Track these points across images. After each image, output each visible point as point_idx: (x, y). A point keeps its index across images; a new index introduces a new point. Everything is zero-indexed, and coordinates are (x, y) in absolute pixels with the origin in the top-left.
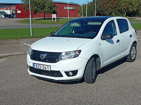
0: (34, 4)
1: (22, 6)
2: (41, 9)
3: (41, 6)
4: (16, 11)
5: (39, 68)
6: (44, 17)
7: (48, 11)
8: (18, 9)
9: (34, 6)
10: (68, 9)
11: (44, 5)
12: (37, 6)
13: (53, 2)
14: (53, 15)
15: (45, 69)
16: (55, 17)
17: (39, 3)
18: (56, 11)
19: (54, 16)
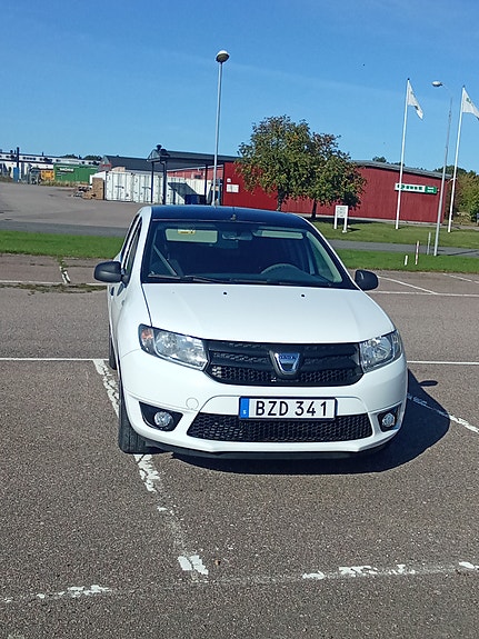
0: (277, 167)
1: (239, 171)
2: (302, 185)
3: (301, 176)
4: (224, 183)
5: (278, 416)
6: (314, 215)
7: (324, 194)
8: (229, 180)
9: (280, 171)
10: (400, 189)
11: (312, 173)
12: (288, 174)
13: (348, 164)
14: (338, 208)
15: (306, 415)
16: (346, 217)
17: (296, 164)
18: (357, 195)
19: (342, 211)
